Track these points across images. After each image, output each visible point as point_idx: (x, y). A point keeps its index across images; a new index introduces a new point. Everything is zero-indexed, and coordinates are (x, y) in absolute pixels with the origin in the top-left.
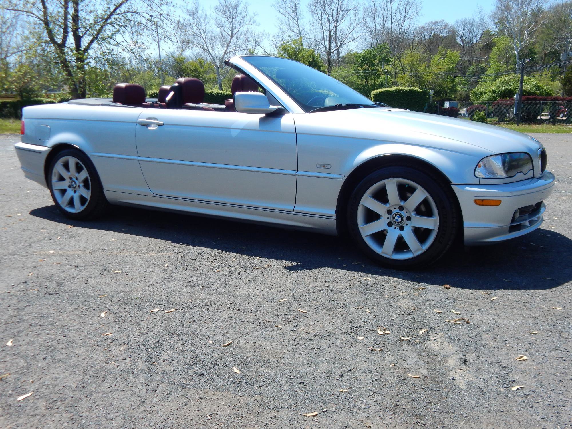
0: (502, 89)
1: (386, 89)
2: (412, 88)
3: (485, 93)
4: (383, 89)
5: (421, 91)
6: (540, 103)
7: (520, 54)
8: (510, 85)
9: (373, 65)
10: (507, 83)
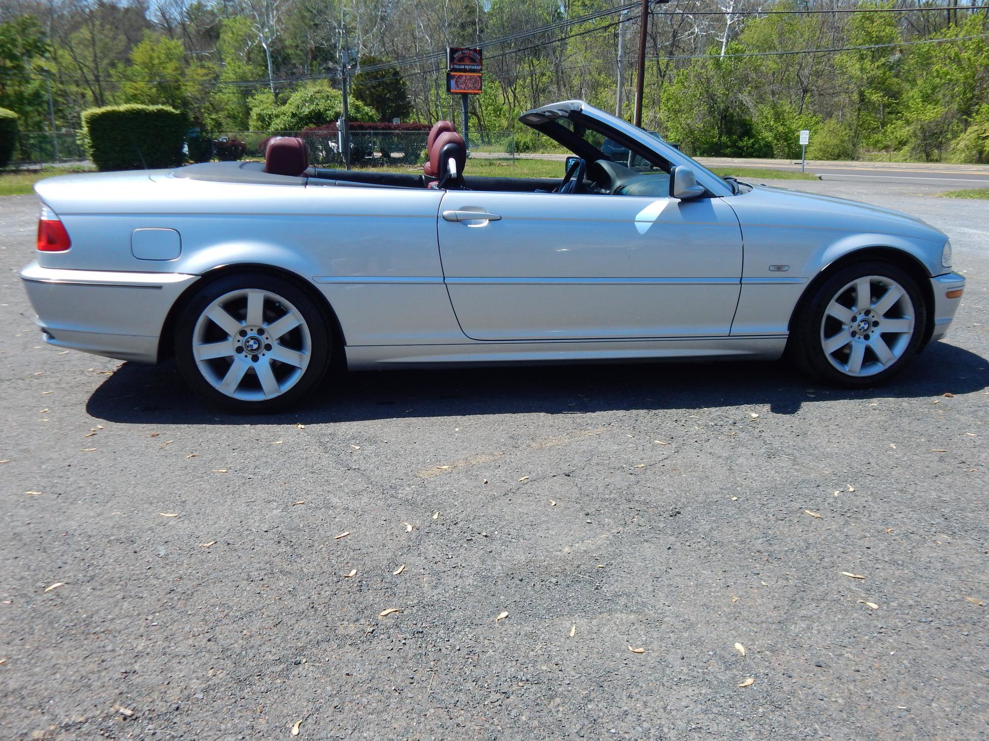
0: (306, 111)
1: (109, 108)
2: (160, 107)
3: (277, 116)
4: (104, 109)
5: (177, 112)
6: (370, 134)
7: (271, 49)
8: (317, 104)
9: (13, 57)
10: (312, 100)
